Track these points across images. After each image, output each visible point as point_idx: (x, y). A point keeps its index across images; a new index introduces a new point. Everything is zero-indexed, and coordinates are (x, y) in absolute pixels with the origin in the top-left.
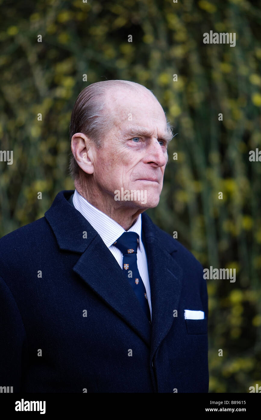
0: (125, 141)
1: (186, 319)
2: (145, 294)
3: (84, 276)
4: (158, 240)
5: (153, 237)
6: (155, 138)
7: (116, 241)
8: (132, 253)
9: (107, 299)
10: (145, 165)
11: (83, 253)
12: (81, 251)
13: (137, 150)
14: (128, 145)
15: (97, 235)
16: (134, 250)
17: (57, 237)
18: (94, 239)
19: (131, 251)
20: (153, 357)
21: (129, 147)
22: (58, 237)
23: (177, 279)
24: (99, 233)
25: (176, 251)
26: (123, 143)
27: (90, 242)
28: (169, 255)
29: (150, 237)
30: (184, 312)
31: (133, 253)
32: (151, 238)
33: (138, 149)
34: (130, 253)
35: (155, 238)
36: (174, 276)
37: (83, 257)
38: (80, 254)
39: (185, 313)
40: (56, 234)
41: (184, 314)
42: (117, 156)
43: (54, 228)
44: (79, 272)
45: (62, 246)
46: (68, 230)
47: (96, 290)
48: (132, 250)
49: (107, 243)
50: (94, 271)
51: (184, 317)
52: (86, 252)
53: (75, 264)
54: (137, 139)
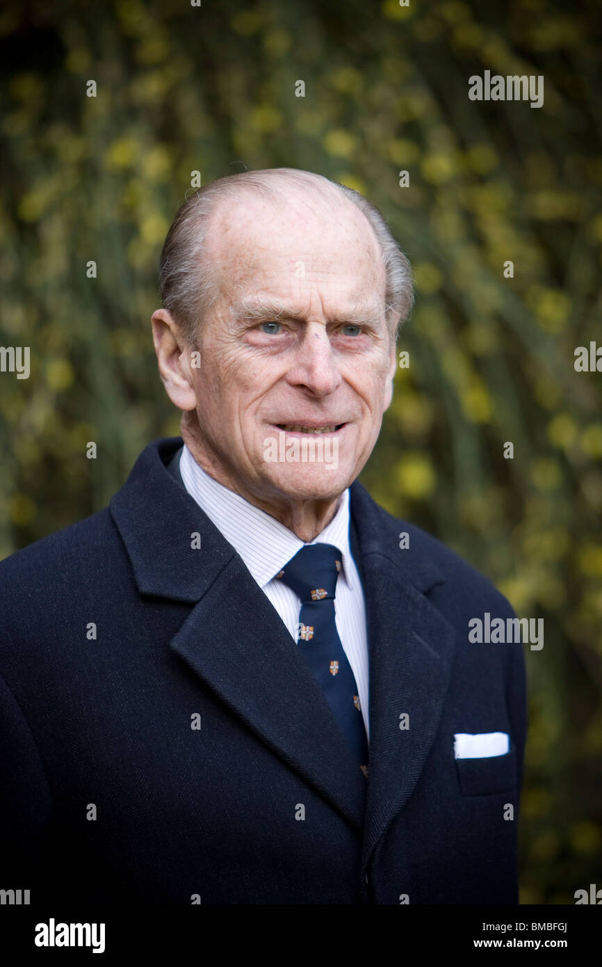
0: (242, 334)
1: (458, 759)
2: (355, 698)
3: (198, 662)
4: (392, 562)
5: (380, 554)
6: (318, 322)
7: (283, 569)
8: (322, 600)
9: (254, 719)
10: (290, 389)
11: (197, 602)
12: (193, 597)
13: (274, 354)
14: (247, 342)
15: (233, 557)
16: (326, 590)
17: (134, 562)
18: (225, 567)
19: (319, 594)
20: (366, 861)
21: (251, 348)
22: (137, 561)
23: (439, 657)
24: (239, 550)
25: (439, 584)
26: (239, 337)
27: (216, 574)
28: (421, 596)
29: (373, 553)
30: (454, 740)
31: (326, 598)
32: (373, 555)
33: (276, 350)
34: (317, 600)
35: (385, 556)
36: (431, 650)
37: (197, 611)
38: (190, 605)
39: (455, 743)
40: (132, 553)
41: (453, 746)
42: (226, 369)
43: (127, 539)
44: (185, 652)
45: (147, 587)
46: (163, 544)
47: (227, 696)
48: (322, 590)
49: (259, 574)
50: (224, 648)
51: (453, 752)
52: (204, 599)
53: (177, 630)
54: (272, 327)
